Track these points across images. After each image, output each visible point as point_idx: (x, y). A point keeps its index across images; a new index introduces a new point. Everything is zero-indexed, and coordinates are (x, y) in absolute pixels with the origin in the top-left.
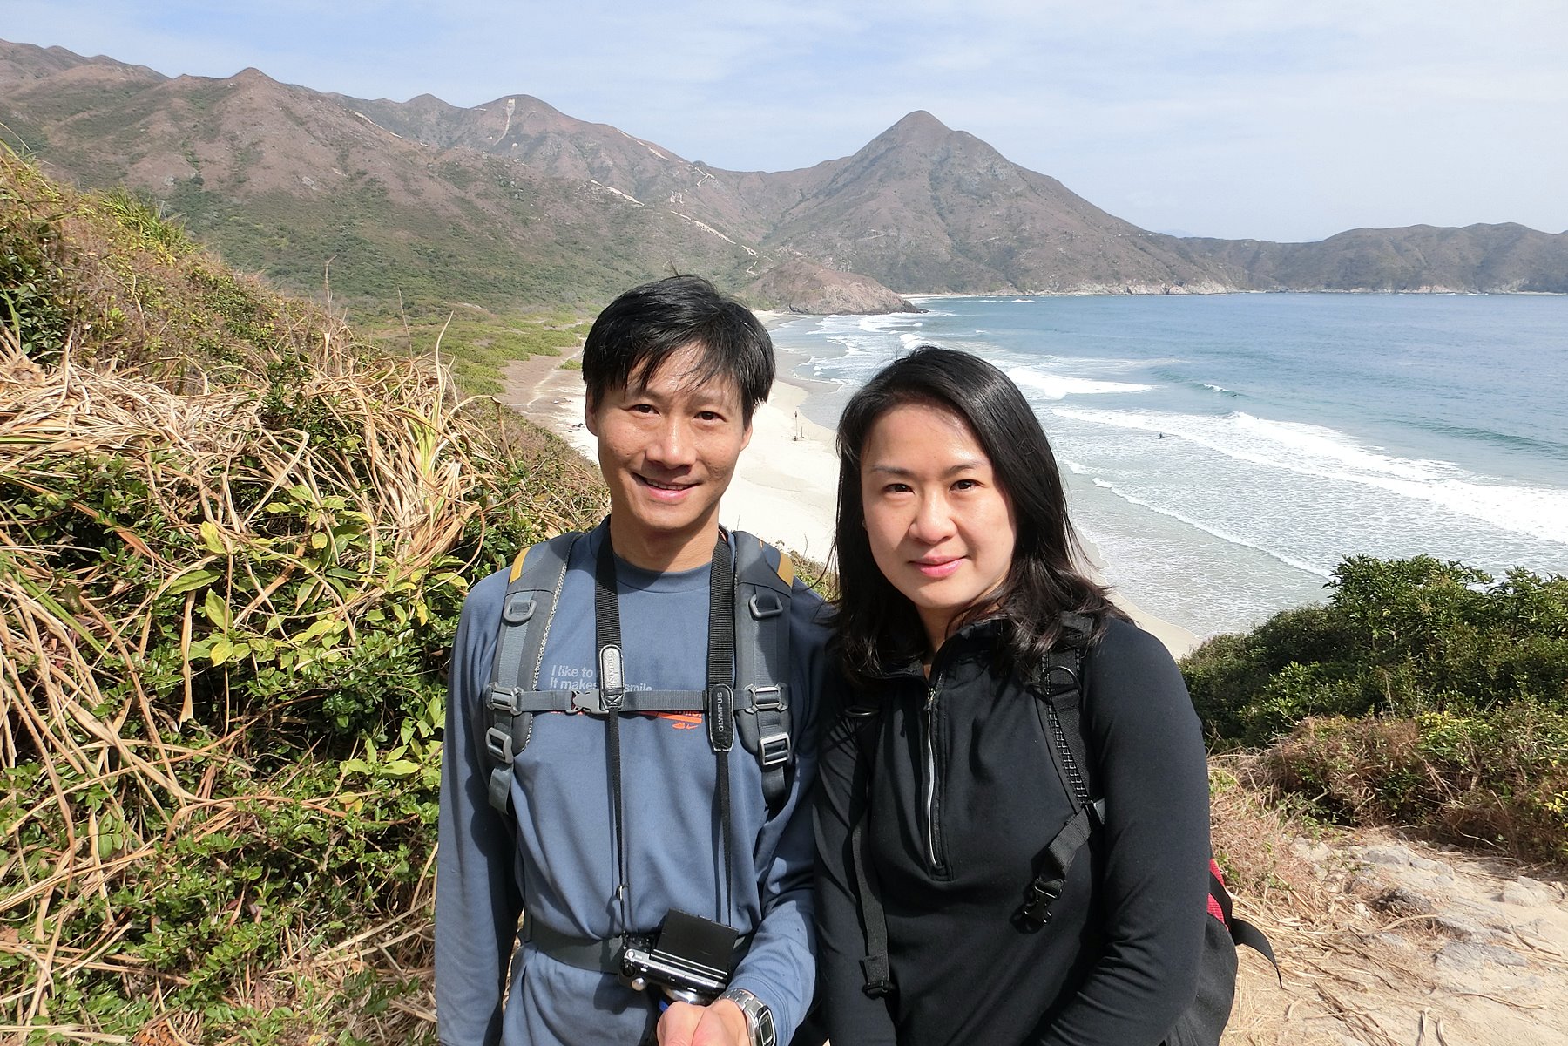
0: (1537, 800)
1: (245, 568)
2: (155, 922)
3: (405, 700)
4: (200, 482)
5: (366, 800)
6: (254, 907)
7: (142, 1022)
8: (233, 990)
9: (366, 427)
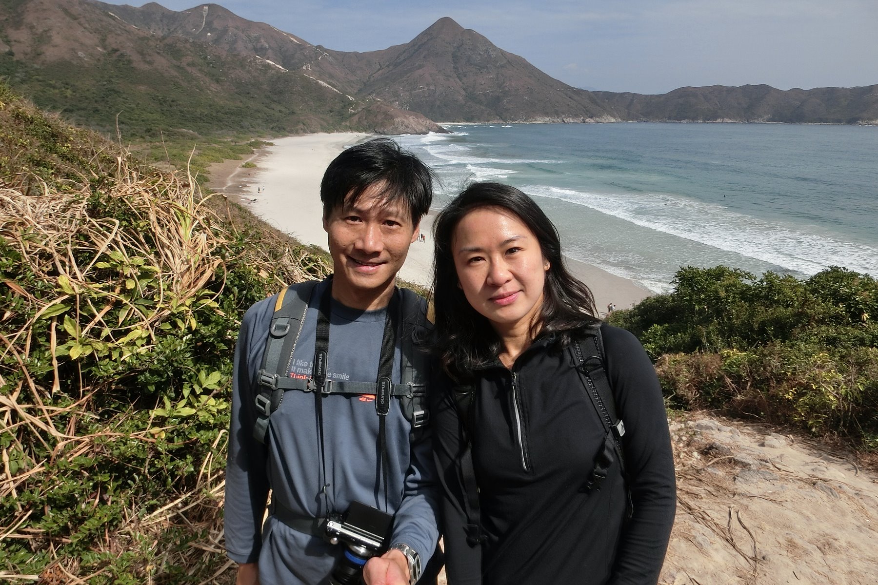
0: (781, 393)
1: (87, 301)
2: (47, 509)
3: (185, 373)
4: (54, 251)
5: (166, 431)
6: (106, 497)
7: (44, 566)
8: (96, 543)
9: (150, 214)
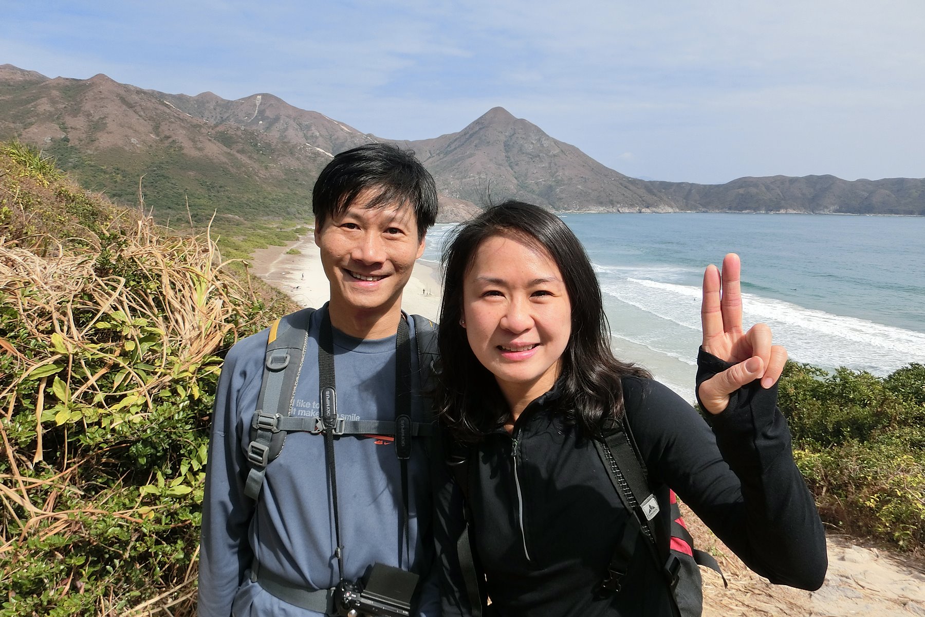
0: (861, 500)
1: (80, 363)
2: (12, 595)
3: (184, 447)
4: (53, 309)
5: (156, 511)
6: (79, 583)
9: (163, 277)
